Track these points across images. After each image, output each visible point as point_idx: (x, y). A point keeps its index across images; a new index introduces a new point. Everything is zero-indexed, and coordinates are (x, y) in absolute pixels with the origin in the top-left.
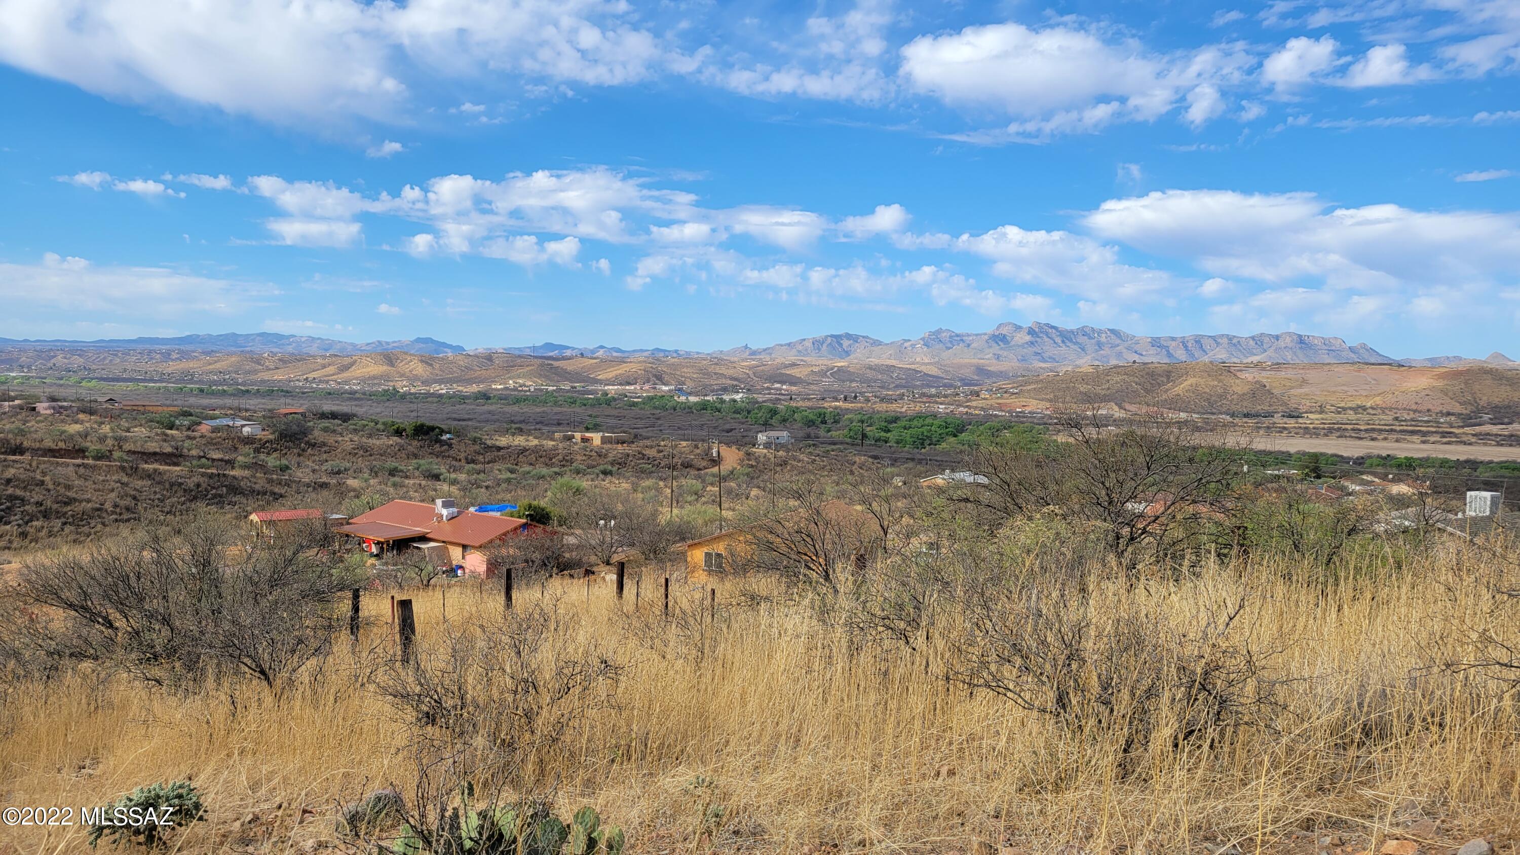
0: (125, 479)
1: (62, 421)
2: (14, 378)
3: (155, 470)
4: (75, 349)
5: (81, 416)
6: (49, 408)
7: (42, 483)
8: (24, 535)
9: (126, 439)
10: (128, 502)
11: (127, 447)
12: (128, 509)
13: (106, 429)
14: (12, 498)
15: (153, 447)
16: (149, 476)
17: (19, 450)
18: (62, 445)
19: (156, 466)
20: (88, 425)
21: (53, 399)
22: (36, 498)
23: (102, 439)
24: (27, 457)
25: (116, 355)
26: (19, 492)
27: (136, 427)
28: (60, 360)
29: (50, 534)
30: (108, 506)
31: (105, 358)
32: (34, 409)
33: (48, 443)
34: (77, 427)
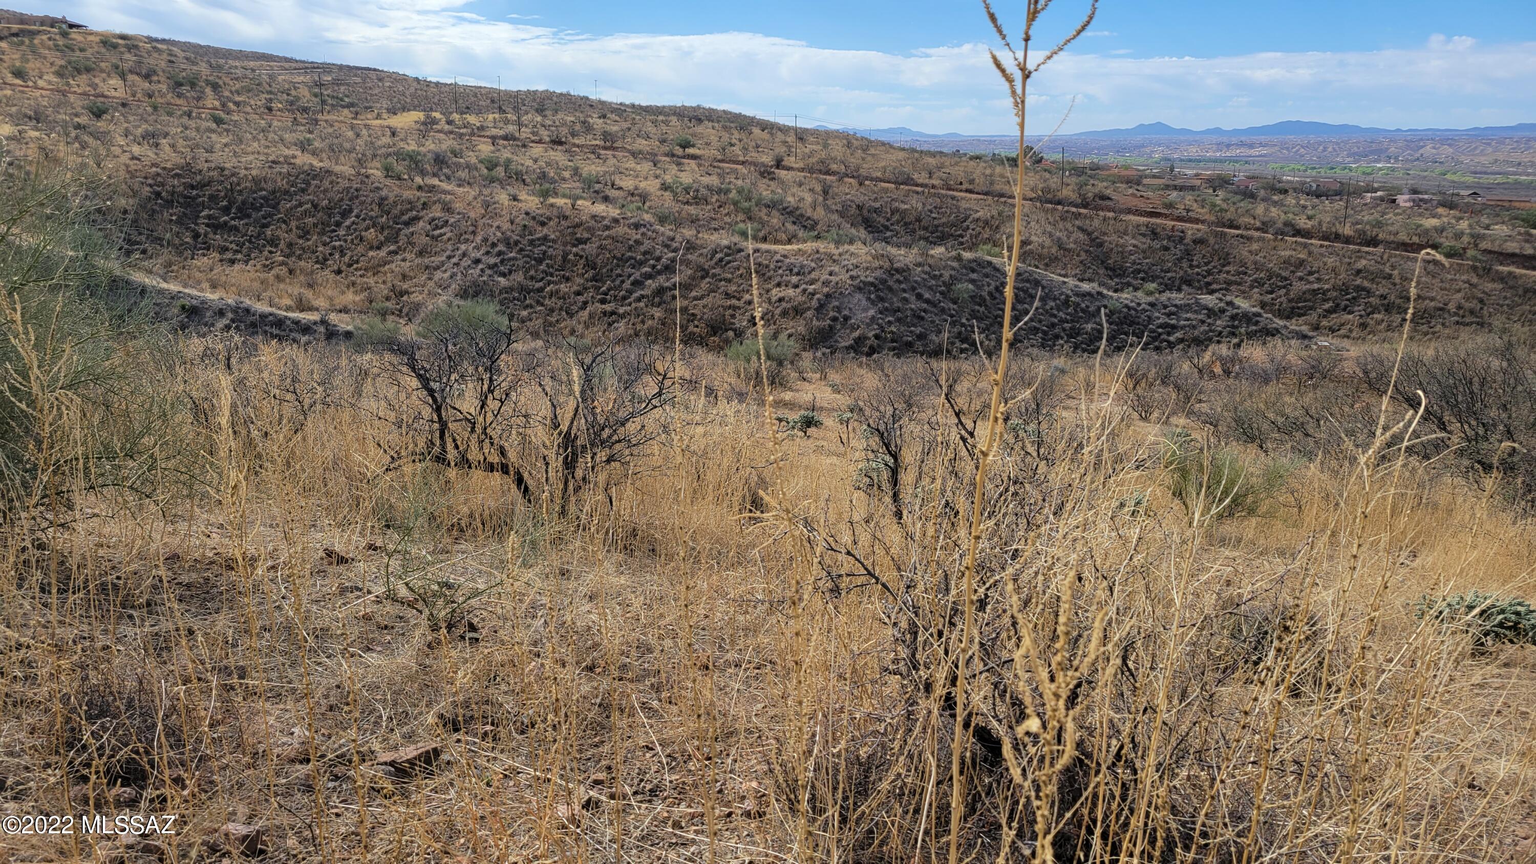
0: (1475, 280)
1: (1420, 215)
2: (1380, 169)
3: (1510, 273)
4: (1447, 138)
5: (1440, 210)
6: (1409, 200)
7: (1390, 276)
8: (1363, 326)
9: (1483, 237)
10: (1474, 304)
11: (1484, 245)
12: (1472, 312)
13: (1464, 225)
14: (1359, 289)
15: (1512, 247)
16: (1501, 278)
17: (1373, 242)
18: (1415, 239)
19: (1512, 269)
20: (1445, 220)
21: (1415, 191)
22: (1382, 291)
23: (1458, 236)
24: (1380, 249)
25: (1489, 144)
26: (1366, 284)
27: (1496, 224)
28: (1428, 150)
29: (1389, 329)
30: (1452, 307)
31: (1476, 148)
32: (1394, 201)
33: (1403, 237)
34: (1433, 222)
